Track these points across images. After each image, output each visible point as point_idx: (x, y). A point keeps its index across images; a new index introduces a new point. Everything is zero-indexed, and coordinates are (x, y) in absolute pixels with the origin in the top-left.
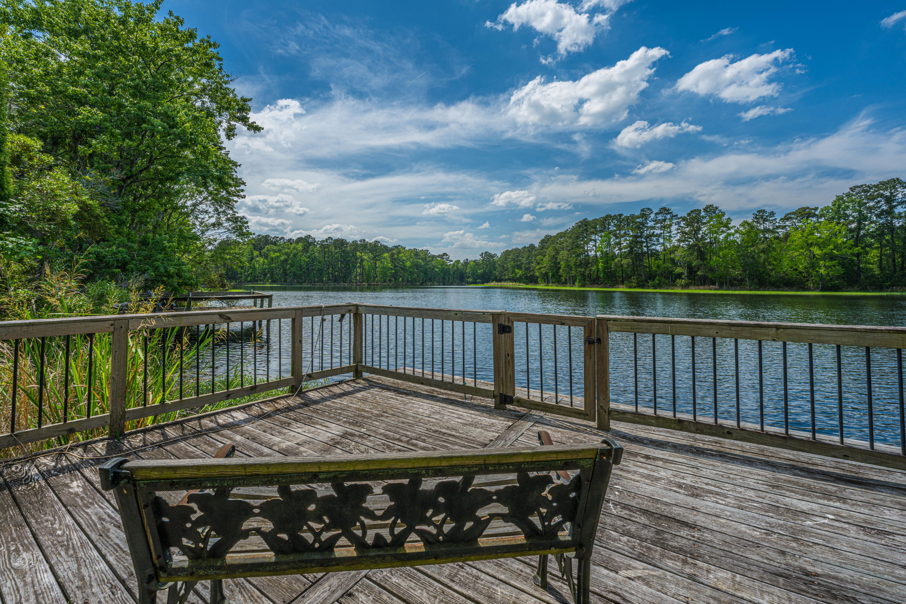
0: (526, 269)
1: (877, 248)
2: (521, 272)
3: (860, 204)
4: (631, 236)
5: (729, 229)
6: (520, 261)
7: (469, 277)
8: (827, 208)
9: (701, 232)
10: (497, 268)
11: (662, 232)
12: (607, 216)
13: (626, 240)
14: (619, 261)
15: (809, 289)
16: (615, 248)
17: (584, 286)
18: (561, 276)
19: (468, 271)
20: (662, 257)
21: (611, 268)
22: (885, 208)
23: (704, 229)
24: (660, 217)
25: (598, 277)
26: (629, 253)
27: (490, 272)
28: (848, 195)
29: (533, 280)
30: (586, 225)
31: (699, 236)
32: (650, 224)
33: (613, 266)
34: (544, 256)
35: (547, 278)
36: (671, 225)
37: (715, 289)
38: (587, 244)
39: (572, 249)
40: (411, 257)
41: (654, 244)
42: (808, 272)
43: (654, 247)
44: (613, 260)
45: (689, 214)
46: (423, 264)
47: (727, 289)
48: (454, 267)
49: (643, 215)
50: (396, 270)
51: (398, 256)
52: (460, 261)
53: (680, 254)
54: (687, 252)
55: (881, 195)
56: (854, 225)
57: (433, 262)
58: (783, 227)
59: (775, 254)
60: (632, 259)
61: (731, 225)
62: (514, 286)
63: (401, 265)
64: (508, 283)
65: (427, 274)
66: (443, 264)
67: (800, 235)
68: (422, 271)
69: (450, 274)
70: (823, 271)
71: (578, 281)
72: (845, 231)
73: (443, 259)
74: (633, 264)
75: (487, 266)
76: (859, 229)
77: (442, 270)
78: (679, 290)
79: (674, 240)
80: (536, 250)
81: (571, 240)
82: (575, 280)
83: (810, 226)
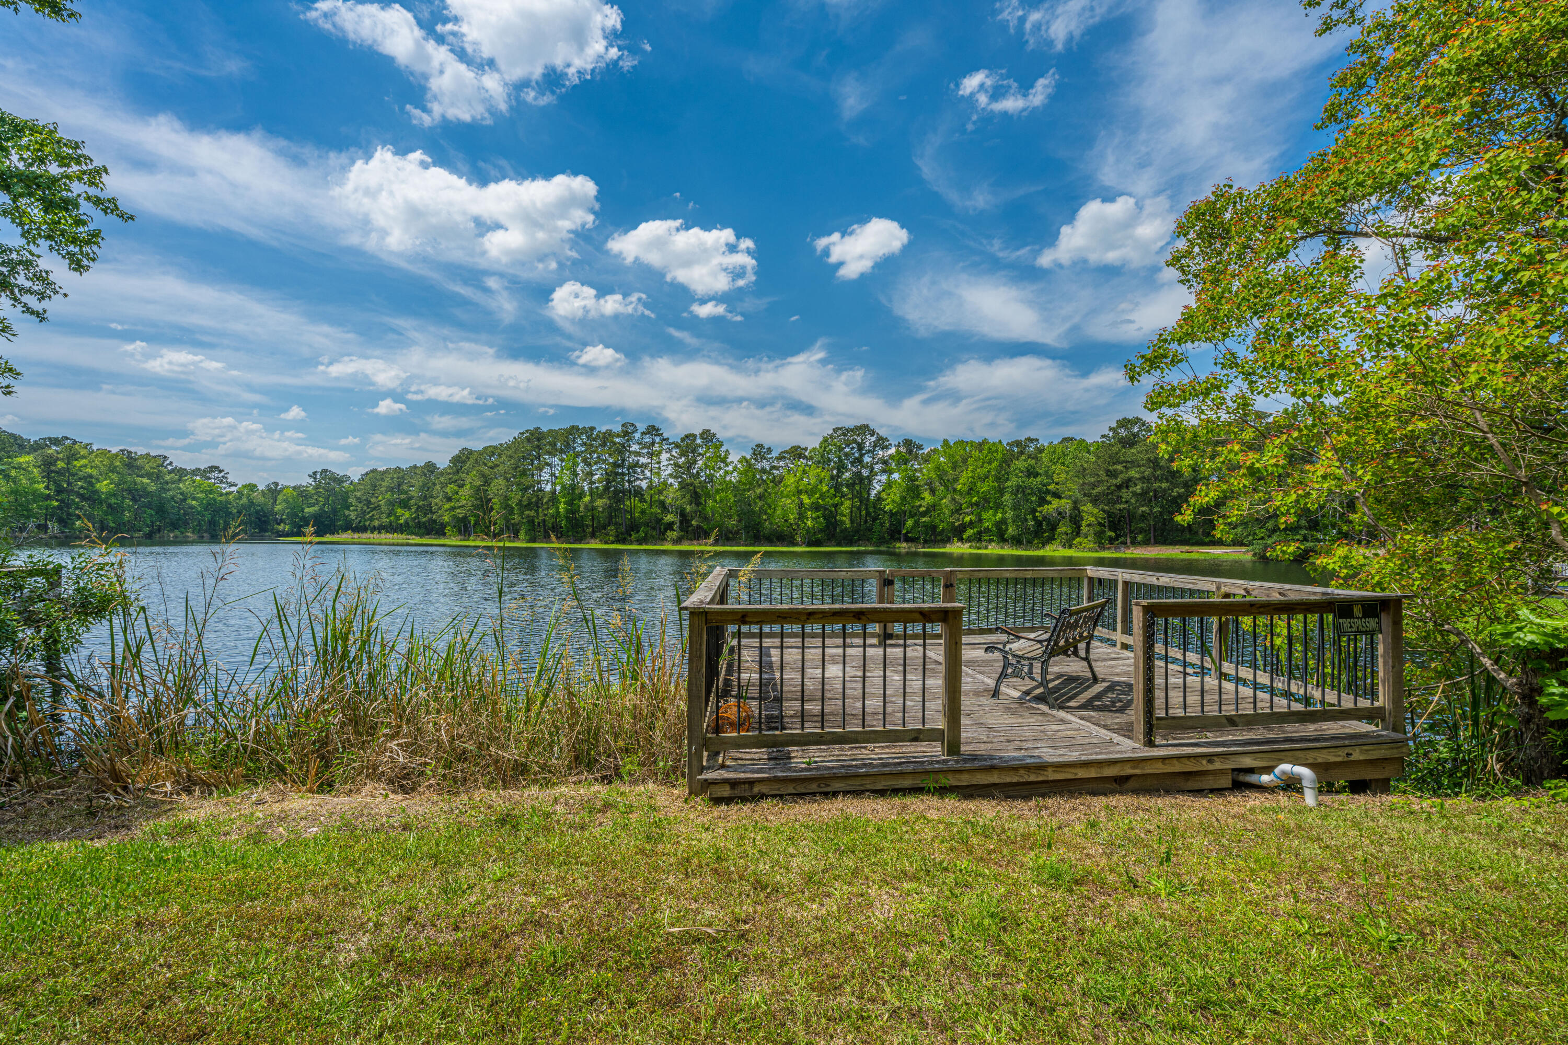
0: (419, 509)
1: (850, 499)
2: (407, 514)
3: (841, 449)
4: (609, 464)
5: (727, 465)
6: (406, 492)
7: (282, 521)
8: (814, 449)
9: (696, 466)
10: (352, 504)
11: (649, 460)
12: (573, 427)
13: (600, 468)
14: (590, 502)
15: (795, 544)
16: (584, 480)
17: (534, 541)
18: (492, 523)
19: (278, 508)
20: (648, 499)
21: (577, 512)
22: (857, 455)
23: (700, 463)
24: (647, 439)
25: (556, 527)
26: (604, 490)
27: (335, 511)
28: (832, 437)
29: (435, 529)
30: (538, 439)
31: (694, 471)
32: (635, 447)
33: (580, 509)
34: (461, 486)
35: (466, 527)
36: (660, 453)
37: (711, 545)
38: (541, 470)
39: (514, 476)
40: (112, 469)
41: (638, 479)
42: (797, 524)
43: (638, 483)
44: (580, 499)
45: (683, 440)
46: (153, 487)
47: (724, 545)
48: (240, 498)
49: (626, 433)
50: (62, 501)
51: (68, 464)
52: (255, 486)
53: (671, 495)
54: (679, 494)
55: (855, 441)
56: (835, 472)
57: (181, 485)
58: (777, 468)
59: (769, 501)
60: (609, 498)
61: (728, 460)
62: (395, 541)
63: (82, 487)
64: (383, 536)
65: (164, 512)
66: (211, 492)
67: (792, 480)
68: (149, 505)
69: (229, 514)
70: (809, 523)
71: (523, 532)
72: (828, 478)
73: (209, 478)
74: (610, 507)
75: (327, 499)
76: (838, 476)
77: (208, 504)
78: (668, 547)
79: (664, 475)
80: (442, 474)
81: (512, 461)
82: (519, 531)
83: (800, 469)
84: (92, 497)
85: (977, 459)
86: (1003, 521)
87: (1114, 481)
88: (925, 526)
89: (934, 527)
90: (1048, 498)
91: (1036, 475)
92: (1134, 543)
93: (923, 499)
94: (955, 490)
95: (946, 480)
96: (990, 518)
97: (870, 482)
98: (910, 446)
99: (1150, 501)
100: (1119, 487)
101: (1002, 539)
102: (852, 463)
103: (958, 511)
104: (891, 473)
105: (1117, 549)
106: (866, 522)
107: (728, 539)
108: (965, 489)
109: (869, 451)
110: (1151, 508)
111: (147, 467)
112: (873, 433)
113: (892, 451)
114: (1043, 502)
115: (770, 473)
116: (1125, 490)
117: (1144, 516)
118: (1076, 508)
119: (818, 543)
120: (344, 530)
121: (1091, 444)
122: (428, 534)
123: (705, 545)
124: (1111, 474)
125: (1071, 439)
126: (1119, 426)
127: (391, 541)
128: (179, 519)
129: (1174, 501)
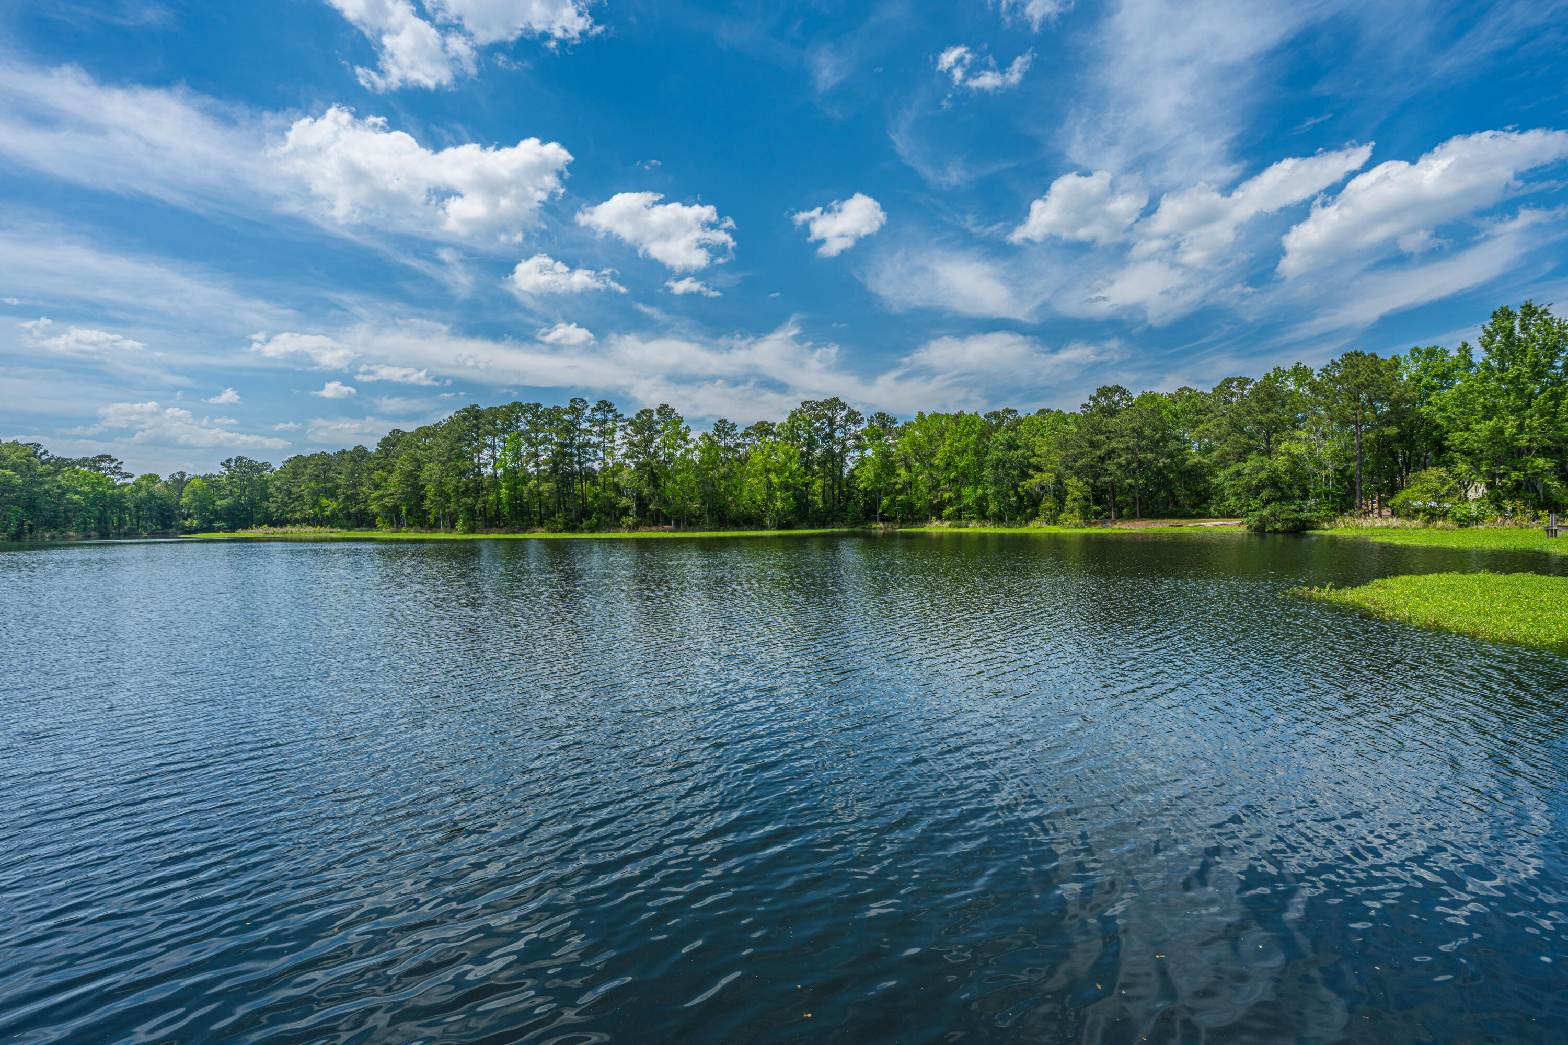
0: (348, 498)
1: (821, 477)
2: (334, 505)
3: (810, 424)
4: (556, 444)
5: (688, 443)
6: (333, 480)
7: (189, 515)
8: (782, 425)
9: (654, 445)
10: (271, 495)
11: (601, 439)
12: (515, 404)
13: (547, 449)
14: (535, 486)
15: (764, 528)
16: (528, 462)
17: (473, 532)
18: (426, 513)
19: (183, 501)
20: (600, 480)
21: (521, 498)
22: (828, 430)
23: (658, 441)
24: (598, 416)
25: (498, 515)
26: (551, 473)
27: (252, 503)
28: (800, 411)
29: (364, 520)
30: (476, 418)
31: (652, 450)
32: (585, 425)
33: (525, 494)
34: (390, 472)
35: (397, 516)
36: (613, 431)
37: (671, 531)
38: (479, 452)
39: (450, 459)
41: (589, 460)
42: (765, 505)
43: (589, 464)
44: (525, 484)
45: (638, 416)
46: (18, 480)
47: (685, 531)
48: (138, 490)
49: (574, 410)
52: (157, 477)
53: (626, 477)
54: (635, 475)
55: (825, 416)
56: (805, 449)
57: (59, 478)
58: (743, 446)
59: (735, 480)
60: (557, 482)
61: (689, 438)
62: (318, 535)
64: (303, 530)
65: (34, 508)
66: (99, 484)
67: (760, 458)
68: (16, 502)
69: (124, 509)
70: (779, 504)
71: (460, 522)
72: (797, 455)
73: (99, 469)
74: (558, 491)
75: (243, 489)
76: (808, 453)
77: (96, 498)
78: (625, 534)
79: (618, 454)
80: (370, 459)
81: (447, 443)
82: (456, 520)
83: (768, 446)
85: (954, 433)
86: (984, 498)
87: (1098, 453)
88: (902, 504)
89: (911, 506)
90: (1030, 472)
91: (1017, 448)
92: (1120, 517)
93: (899, 475)
94: (932, 465)
95: (923, 455)
96: (969, 494)
97: (842, 459)
98: (884, 421)
99: (1135, 472)
100: (1102, 459)
101: (983, 516)
102: (823, 439)
103: (936, 487)
104: (865, 449)
105: (1104, 524)
106: (839, 501)
107: (690, 524)
108: (942, 464)
109: (841, 426)
110: (1137, 480)
111: (13, 456)
112: (843, 407)
113: (865, 426)
114: (1025, 476)
115: (735, 451)
116: (1109, 462)
117: (1129, 489)
118: (1059, 482)
119: (789, 526)
120: (260, 524)
121: (1069, 416)
122: (358, 526)
123: (665, 531)
124: (1093, 445)
125: (1048, 411)
126: (1099, 395)
127: (312, 535)
128: (57, 516)
129: (1160, 472)
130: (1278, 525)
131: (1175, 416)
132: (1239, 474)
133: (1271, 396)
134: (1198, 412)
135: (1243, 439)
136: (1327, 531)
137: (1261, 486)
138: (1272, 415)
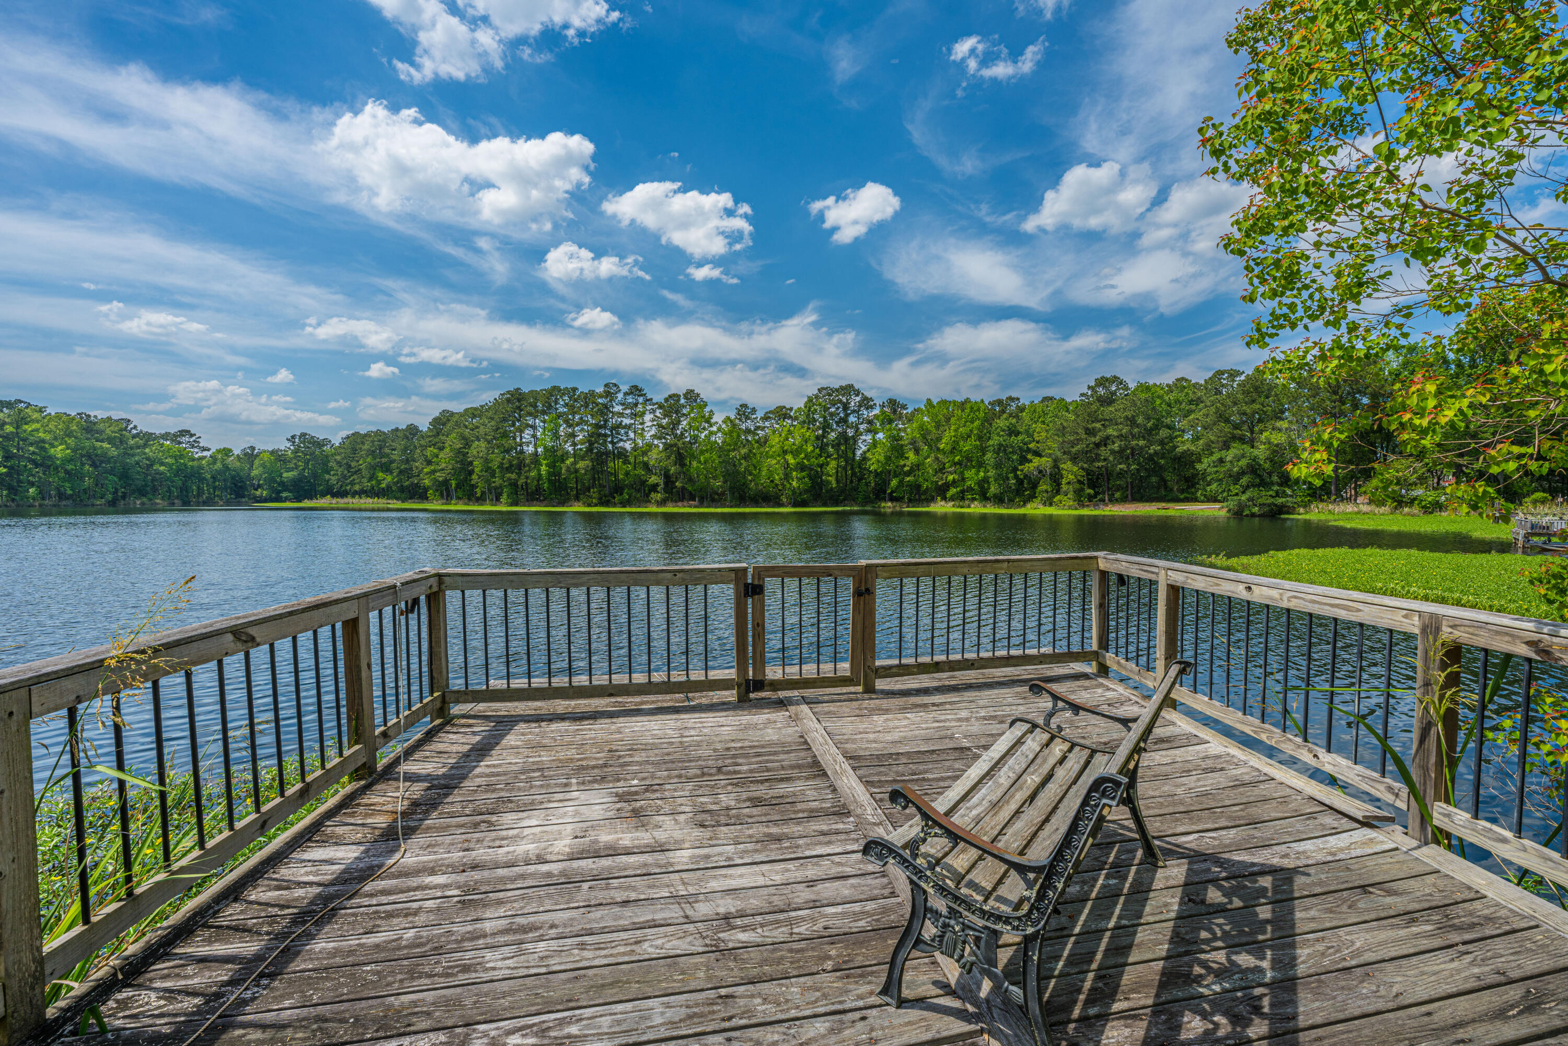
0: (402, 472)
1: (835, 459)
2: (389, 478)
3: (826, 409)
4: (591, 425)
5: (711, 426)
6: (388, 455)
7: (259, 486)
8: (799, 409)
9: (680, 427)
10: (332, 468)
11: (633, 421)
12: (554, 388)
13: (583, 430)
14: (572, 464)
15: (780, 505)
16: (566, 442)
17: (516, 504)
18: (474, 487)
19: (255, 473)
20: (632, 460)
21: (559, 474)
22: (842, 415)
23: (684, 423)
24: (630, 399)
25: (538, 490)
26: (587, 452)
27: (315, 475)
28: (817, 397)
29: (417, 493)
30: (519, 400)
31: (679, 432)
32: (618, 408)
33: (563, 471)
34: (441, 449)
35: (448, 490)
36: (643, 414)
37: (696, 507)
38: (521, 431)
39: (495, 438)
40: (69, 434)
41: (621, 440)
42: (782, 484)
43: (621, 444)
44: (563, 461)
45: (666, 400)
46: (114, 452)
47: (709, 506)
48: (214, 463)
49: (608, 394)
50: (11, 468)
51: (17, 428)
52: (230, 450)
53: (655, 456)
54: (663, 454)
55: (840, 401)
56: (820, 432)
57: (147, 450)
58: (763, 429)
59: (754, 461)
60: (592, 460)
61: (713, 421)
62: (376, 506)
63: (34, 453)
64: (362, 501)
65: (127, 477)
66: (181, 456)
67: (777, 440)
68: (111, 472)
69: (202, 480)
70: (794, 484)
71: (505, 496)
72: (813, 438)
73: (180, 443)
74: (593, 469)
75: (307, 463)
76: (823, 436)
77: (179, 470)
78: (653, 509)
79: (648, 436)
80: (423, 437)
81: (493, 423)
82: (501, 494)
83: (786, 429)
84: (46, 463)
85: (959, 419)
86: (985, 480)
87: (1093, 439)
88: (910, 485)
89: (919, 487)
90: (1029, 456)
91: (1018, 434)
92: (1113, 500)
93: (908, 458)
94: (938, 449)
95: (929, 439)
96: (972, 476)
97: (855, 442)
98: (895, 406)
99: (1128, 458)
100: (1097, 445)
101: (984, 497)
102: (838, 423)
103: (941, 470)
104: (876, 433)
105: (1096, 506)
106: (851, 482)
107: (713, 500)
108: (949, 448)
109: (854, 411)
110: (1129, 465)
111: (108, 431)
112: (858, 393)
113: (876, 411)
114: (1024, 460)
115: (755, 434)
116: (1103, 448)
117: (1121, 474)
118: (1056, 466)
119: (804, 504)
120: (323, 495)
121: (1071, 403)
122: (411, 498)
123: (690, 506)
124: (1090, 432)
125: (1051, 399)
126: (1097, 385)
127: (371, 506)
128: (146, 486)
129: (1151, 458)
130: (1256, 510)
131: (1169, 405)
132: (1221, 461)
133: (1256, 389)
134: (1191, 402)
135: (1227, 429)
136: (1302, 515)
137: (1242, 473)
138: (1256, 406)
